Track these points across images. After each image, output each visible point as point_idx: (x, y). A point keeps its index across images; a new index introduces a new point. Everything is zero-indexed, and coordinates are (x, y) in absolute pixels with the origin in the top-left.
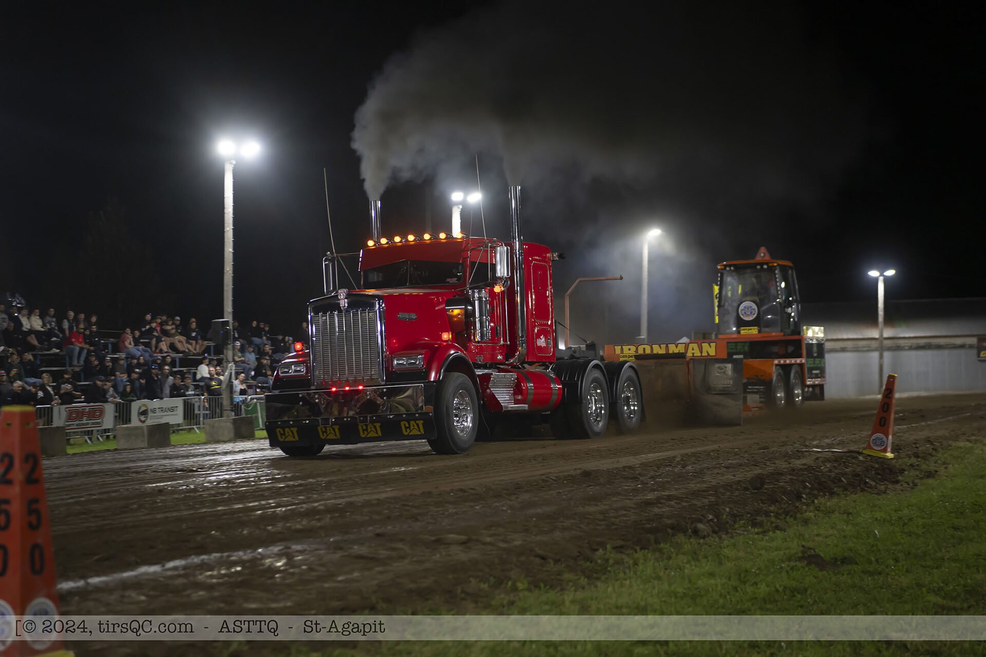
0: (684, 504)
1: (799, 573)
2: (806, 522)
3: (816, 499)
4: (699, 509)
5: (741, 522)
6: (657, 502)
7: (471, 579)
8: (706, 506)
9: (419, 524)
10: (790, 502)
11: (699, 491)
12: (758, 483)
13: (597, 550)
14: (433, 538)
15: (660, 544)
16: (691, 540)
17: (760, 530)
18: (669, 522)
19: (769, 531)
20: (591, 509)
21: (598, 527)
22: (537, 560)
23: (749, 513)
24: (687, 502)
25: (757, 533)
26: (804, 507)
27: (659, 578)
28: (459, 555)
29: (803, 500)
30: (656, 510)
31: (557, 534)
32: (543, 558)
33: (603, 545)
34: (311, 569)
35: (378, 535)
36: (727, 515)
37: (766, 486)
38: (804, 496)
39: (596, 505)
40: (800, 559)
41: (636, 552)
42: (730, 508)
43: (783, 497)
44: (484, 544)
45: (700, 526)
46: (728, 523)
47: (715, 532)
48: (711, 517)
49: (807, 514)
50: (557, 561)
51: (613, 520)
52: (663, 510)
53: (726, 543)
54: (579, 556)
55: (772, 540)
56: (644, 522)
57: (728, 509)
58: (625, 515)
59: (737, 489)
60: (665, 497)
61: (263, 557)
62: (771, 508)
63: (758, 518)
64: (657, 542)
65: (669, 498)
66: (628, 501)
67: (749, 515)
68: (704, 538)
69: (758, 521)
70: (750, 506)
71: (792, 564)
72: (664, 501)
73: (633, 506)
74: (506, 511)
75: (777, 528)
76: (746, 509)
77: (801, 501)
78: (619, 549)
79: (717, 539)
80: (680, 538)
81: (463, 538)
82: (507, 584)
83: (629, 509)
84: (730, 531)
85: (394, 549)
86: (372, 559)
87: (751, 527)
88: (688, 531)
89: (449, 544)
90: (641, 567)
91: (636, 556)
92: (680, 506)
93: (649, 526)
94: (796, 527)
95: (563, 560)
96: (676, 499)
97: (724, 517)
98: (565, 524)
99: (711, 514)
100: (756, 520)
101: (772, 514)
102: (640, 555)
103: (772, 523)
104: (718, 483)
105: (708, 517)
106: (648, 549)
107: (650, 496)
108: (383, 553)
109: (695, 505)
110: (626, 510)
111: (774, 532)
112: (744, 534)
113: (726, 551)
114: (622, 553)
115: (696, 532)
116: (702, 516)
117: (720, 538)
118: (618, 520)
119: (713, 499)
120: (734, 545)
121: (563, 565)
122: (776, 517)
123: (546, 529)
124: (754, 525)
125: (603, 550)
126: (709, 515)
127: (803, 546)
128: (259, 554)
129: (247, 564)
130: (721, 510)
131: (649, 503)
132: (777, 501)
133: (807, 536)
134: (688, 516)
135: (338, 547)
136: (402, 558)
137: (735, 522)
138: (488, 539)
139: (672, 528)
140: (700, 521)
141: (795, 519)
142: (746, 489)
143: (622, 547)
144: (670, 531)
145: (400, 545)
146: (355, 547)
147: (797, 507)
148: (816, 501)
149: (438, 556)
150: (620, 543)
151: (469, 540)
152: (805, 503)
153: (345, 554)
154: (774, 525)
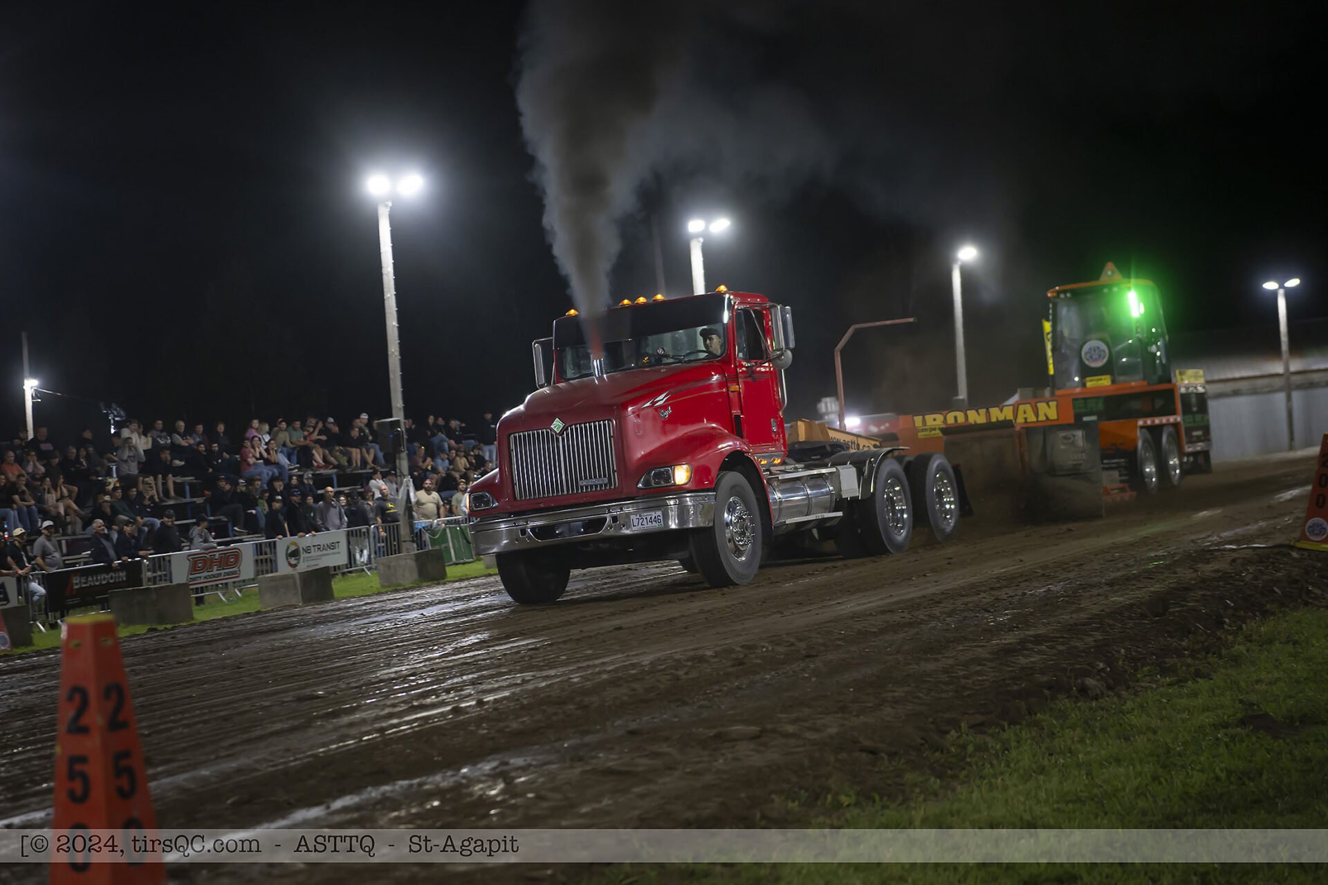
0: (1061, 648)
1: (1244, 745)
2: (1236, 661)
3: (1245, 623)
4: (1083, 654)
5: (1145, 669)
6: (1021, 647)
7: (773, 796)
8: (1092, 647)
9: (687, 709)
10: (1209, 632)
11: (1076, 624)
12: (1159, 605)
13: (948, 732)
14: (712, 733)
15: (1036, 714)
16: (1079, 704)
17: (1174, 679)
18: (1045, 679)
19: (1186, 680)
20: (930, 666)
21: (944, 695)
22: (864, 755)
23: (1153, 654)
24: (1063, 644)
25: (1171, 685)
26: (1230, 638)
27: (1042, 770)
28: (753, 758)
29: (1226, 626)
30: (1023, 661)
31: (888, 711)
32: (873, 752)
33: (955, 724)
34: (539, 798)
35: (632, 733)
36: (1124, 661)
37: (1171, 610)
38: (1227, 620)
39: (936, 660)
40: (1242, 723)
41: (1004, 731)
42: (1126, 649)
43: (1197, 624)
44: (787, 736)
45: (1090, 682)
46: (1126, 671)
47: (1110, 688)
48: (1101, 665)
49: (1237, 647)
50: (892, 755)
51: (963, 681)
52: (1033, 660)
53: (1129, 705)
54: (922, 745)
55: (1194, 694)
56: (1008, 682)
57: (1123, 650)
58: (978, 673)
59: (1130, 618)
60: (1031, 638)
61: (471, 781)
62: (1184, 644)
63: (1167, 660)
64: (1031, 712)
65: (1038, 640)
66: (980, 649)
67: (1154, 657)
68: (1096, 698)
69: (1168, 665)
70: (1153, 643)
71: (1231, 731)
72: (1031, 646)
73: (988, 656)
74: (809, 678)
75: (1198, 674)
76: (1150, 647)
77: (1223, 628)
78: (978, 727)
79: (1116, 699)
80: (1064, 703)
81: (754, 729)
82: (826, 798)
83: (984, 662)
84: (1131, 683)
85: (656, 755)
86: (627, 773)
87: (1160, 675)
88: (1072, 689)
89: (736, 740)
90: (1014, 754)
91: (1004, 736)
92: (1055, 651)
93: (1016, 687)
94: (1223, 671)
95: (902, 752)
96: (1047, 642)
97: (1120, 663)
98: (896, 694)
99: (1101, 662)
100: (1165, 663)
101: (1186, 652)
102: (1009, 734)
103: (1189, 666)
104: (1102, 611)
105: (1098, 665)
106: (1020, 724)
107: (1010, 639)
108: (643, 763)
109: (1076, 647)
110: (979, 665)
111: (1195, 681)
112: (1151, 688)
113: (1134, 719)
114: (984, 733)
115: (1083, 690)
116: (1089, 664)
117: (1119, 696)
118: (970, 681)
119: (1098, 636)
120: (1142, 706)
121: (903, 761)
122: (1192, 656)
123: (871, 705)
124: (1164, 671)
125: (956, 732)
126: (1098, 663)
127: (1241, 701)
128: (464, 777)
129: (448, 796)
130: (1114, 652)
131: (1008, 651)
132: (1190, 633)
133: (1243, 684)
134: (1069, 668)
135: (576, 757)
136: (670, 768)
137: (1136, 670)
138: (790, 729)
139: (1049, 689)
140: (1087, 674)
141: (1220, 657)
142: (1143, 616)
143: (982, 724)
144: (1046, 692)
145: (664, 748)
146: (601, 755)
147: (1219, 639)
148: (1244, 626)
149: (721, 761)
150: (979, 718)
151: (763, 732)
152: (1228, 630)
153: (589, 768)
154: (1192, 669)
